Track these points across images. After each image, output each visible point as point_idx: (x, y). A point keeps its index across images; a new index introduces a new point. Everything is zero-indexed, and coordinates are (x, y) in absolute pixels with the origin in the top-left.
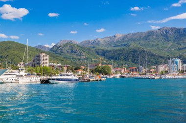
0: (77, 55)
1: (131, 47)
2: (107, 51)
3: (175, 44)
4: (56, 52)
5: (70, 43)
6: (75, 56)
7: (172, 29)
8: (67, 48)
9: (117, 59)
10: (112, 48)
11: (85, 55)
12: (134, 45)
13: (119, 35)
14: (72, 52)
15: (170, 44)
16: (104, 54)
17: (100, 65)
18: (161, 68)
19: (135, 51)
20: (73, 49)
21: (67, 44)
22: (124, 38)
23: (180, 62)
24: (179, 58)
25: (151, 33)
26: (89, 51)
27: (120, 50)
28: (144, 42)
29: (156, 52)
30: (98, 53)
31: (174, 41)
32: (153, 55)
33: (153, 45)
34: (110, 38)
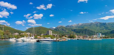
0: (64, 31)
1: (85, 28)
2: (76, 29)
3: (100, 28)
4: (57, 30)
5: (62, 26)
6: (64, 32)
7: (99, 23)
8: (61, 29)
9: (79, 33)
10: (77, 28)
11: (67, 31)
13: (80, 24)
14: (62, 30)
15: (98, 28)
16: (74, 30)
18: (95, 36)
19: (86, 30)
20: (63, 29)
21: (60, 27)
22: (82, 25)
23: (101, 34)
24: (101, 33)
25: (92, 24)
26: (69, 29)
27: (80, 29)
28: (89, 27)
29: (93, 30)
30: (72, 30)
31: (99, 27)
32: (92, 31)
33: (93, 28)
34: (77, 25)
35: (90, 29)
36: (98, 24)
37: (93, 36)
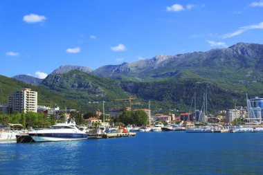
0: (89, 92)
1: (183, 78)
2: (141, 84)
3: (258, 71)
4: (52, 87)
6: (86, 94)
7: (253, 46)
8: (71, 80)
9: (159, 98)
10: (150, 80)
11: (103, 92)
12: (187, 74)
13: (163, 57)
14: (80, 86)
15: (250, 72)
16: (137, 89)
17: (129, 109)
18: (235, 114)
19: (189, 84)
21: (71, 73)
22: (172, 61)
25: (216, 54)
26: (109, 84)
27: (164, 83)
28: (205, 69)
29: (225, 86)
30: (125, 89)
31: (256, 67)
32: (220, 91)
33: (221, 75)
34: (147, 61)
35: (210, 81)
36: (249, 52)
37: (228, 115)
